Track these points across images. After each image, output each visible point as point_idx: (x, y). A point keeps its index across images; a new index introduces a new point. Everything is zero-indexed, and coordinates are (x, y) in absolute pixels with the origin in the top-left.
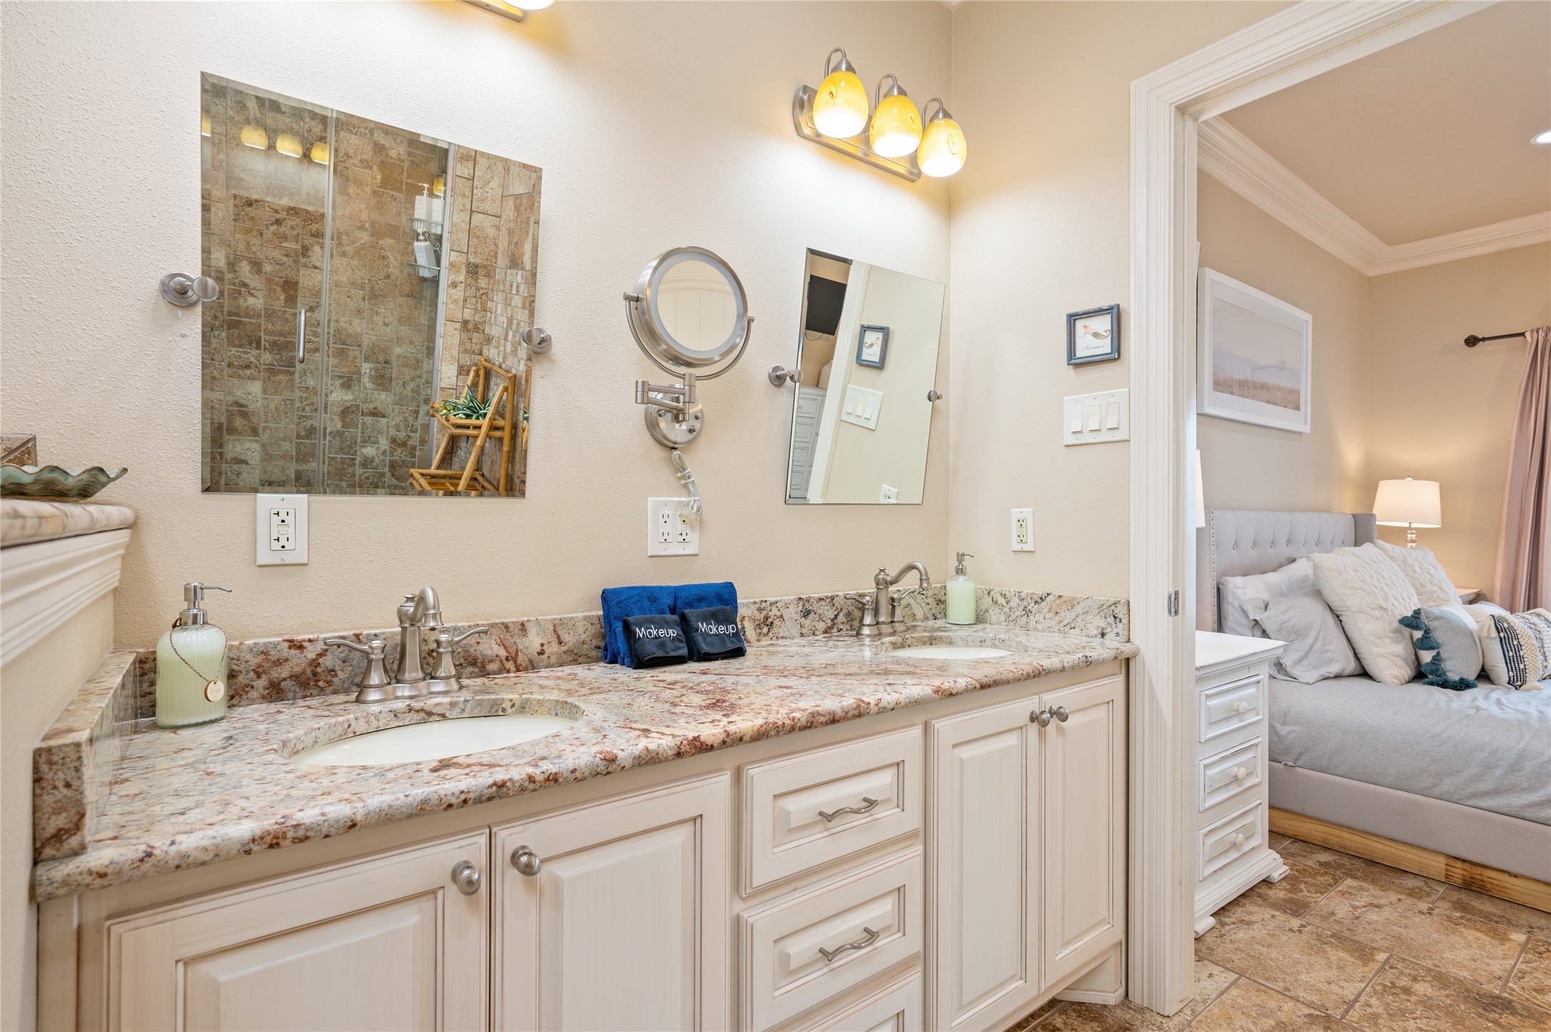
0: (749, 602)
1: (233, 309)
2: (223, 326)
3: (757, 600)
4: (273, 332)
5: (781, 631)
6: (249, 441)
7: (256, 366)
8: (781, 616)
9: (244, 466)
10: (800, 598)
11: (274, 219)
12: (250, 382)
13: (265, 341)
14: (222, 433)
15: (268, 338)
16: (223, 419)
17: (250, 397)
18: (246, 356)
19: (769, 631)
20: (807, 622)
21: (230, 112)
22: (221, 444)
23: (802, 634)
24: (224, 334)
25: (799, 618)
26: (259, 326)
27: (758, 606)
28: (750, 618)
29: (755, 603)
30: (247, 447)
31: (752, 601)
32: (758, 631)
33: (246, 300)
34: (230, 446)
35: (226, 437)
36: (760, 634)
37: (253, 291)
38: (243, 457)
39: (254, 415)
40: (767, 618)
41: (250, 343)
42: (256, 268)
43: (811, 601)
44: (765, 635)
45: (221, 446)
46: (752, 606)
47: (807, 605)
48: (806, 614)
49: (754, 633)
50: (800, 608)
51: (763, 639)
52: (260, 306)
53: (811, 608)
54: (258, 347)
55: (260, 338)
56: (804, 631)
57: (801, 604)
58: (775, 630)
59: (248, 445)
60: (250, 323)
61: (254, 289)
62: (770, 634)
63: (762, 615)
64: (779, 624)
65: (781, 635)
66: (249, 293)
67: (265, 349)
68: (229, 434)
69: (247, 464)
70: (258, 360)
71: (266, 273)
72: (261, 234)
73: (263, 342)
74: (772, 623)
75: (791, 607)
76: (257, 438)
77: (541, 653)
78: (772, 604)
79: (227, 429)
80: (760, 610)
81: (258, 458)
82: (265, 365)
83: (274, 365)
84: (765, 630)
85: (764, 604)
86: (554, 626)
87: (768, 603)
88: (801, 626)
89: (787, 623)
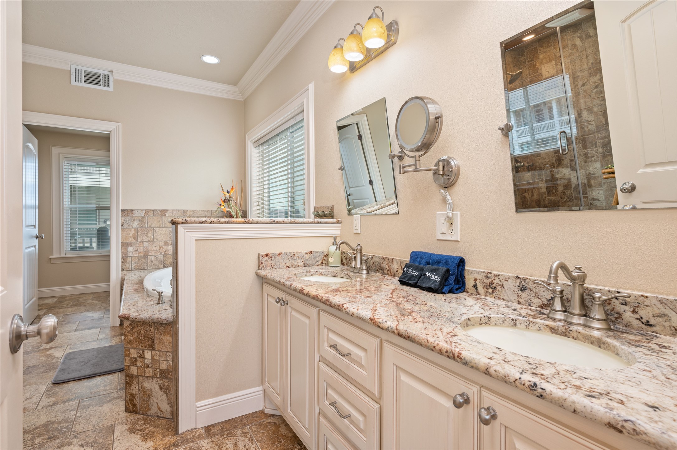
0: (480, 271)
1: (583, 134)
2: (580, 142)
3: (485, 271)
4: (602, 138)
5: (502, 294)
6: (598, 190)
7: (596, 156)
8: (502, 285)
9: (597, 201)
10: (517, 277)
11: (594, 87)
12: (595, 163)
13: (599, 143)
14: (586, 188)
15: (600, 141)
16: (586, 182)
17: (596, 170)
18: (591, 152)
19: (493, 292)
20: (524, 295)
21: (570, 51)
22: (587, 192)
23: (519, 301)
24: (581, 145)
25: (517, 290)
26: (595, 137)
27: (486, 275)
28: (480, 281)
29: (484, 272)
30: (598, 193)
31: (482, 270)
32: (486, 290)
33: (588, 127)
34: (590, 193)
35: (588, 189)
36: (487, 292)
37: (590, 122)
38: (596, 198)
39: (599, 178)
40: (492, 284)
41: (592, 146)
42: (590, 111)
43: (527, 281)
44: (490, 294)
45: (586, 194)
46: (482, 274)
47: (523, 282)
48: (523, 289)
49: (483, 290)
50: (518, 284)
51: (489, 295)
52: (594, 128)
53: (527, 286)
54: (596, 147)
55: (596, 142)
56: (521, 300)
57: (518, 281)
58: (498, 293)
59: (598, 192)
60: (591, 137)
61: (591, 121)
62: (494, 294)
63: (488, 281)
64: (500, 289)
65: (502, 297)
66: (589, 124)
67: (599, 146)
68: (589, 188)
69: (599, 200)
70: (597, 153)
71: (594, 112)
72: (590, 96)
73: (598, 144)
74: (495, 288)
75: (510, 281)
76: (601, 188)
77: (397, 271)
78: (495, 276)
79: (588, 186)
80: (487, 277)
81: (603, 197)
82: (600, 154)
83: (605, 153)
84: (490, 290)
85: (489, 275)
86: (400, 262)
87: (493, 275)
88: (518, 296)
89: (507, 291)
